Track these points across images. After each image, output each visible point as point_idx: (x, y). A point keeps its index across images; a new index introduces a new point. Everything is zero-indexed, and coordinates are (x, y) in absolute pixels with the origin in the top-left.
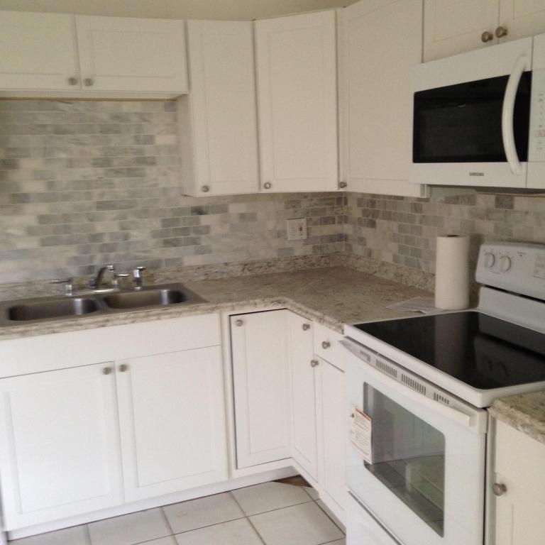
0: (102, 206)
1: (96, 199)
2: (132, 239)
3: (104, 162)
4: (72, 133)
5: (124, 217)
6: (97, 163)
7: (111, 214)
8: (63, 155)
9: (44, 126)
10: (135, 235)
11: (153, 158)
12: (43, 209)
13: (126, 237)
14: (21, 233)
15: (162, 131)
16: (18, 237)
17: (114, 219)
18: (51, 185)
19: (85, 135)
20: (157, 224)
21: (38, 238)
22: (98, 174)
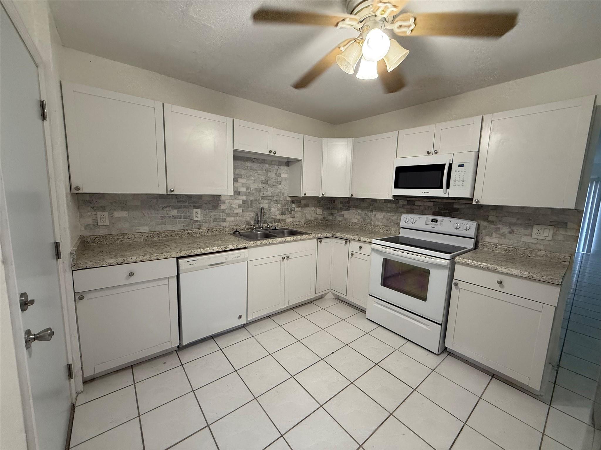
0: (263, 198)
1: (261, 195)
2: (271, 211)
3: (265, 182)
4: (256, 170)
5: (270, 203)
6: (262, 182)
7: (266, 201)
8: (252, 178)
9: (248, 167)
10: (273, 210)
11: (280, 182)
12: (244, 198)
13: (270, 210)
14: (236, 207)
15: (283, 172)
16: (235, 208)
17: (266, 203)
18: (248, 189)
19: (261, 172)
20: (279, 206)
21: (241, 209)
22: (263, 186)
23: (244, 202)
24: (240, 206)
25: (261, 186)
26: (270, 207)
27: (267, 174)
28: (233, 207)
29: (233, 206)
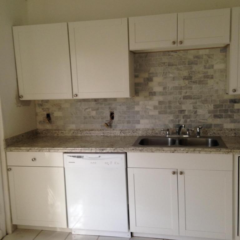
0: (185, 98)
1: (183, 94)
2: (198, 113)
6: (185, 78)
7: (189, 101)
8: (171, 75)
9: (164, 63)
11: (212, 75)
12: (161, 98)
13: (196, 112)
14: (151, 108)
16: (150, 110)
17: (190, 104)
20: (211, 107)
21: (157, 111)
22: (185, 83)
23: (160, 103)
24: (155, 108)
25: (182, 83)
26: (197, 108)
27: (192, 68)
28: (148, 109)
29: (148, 107)
